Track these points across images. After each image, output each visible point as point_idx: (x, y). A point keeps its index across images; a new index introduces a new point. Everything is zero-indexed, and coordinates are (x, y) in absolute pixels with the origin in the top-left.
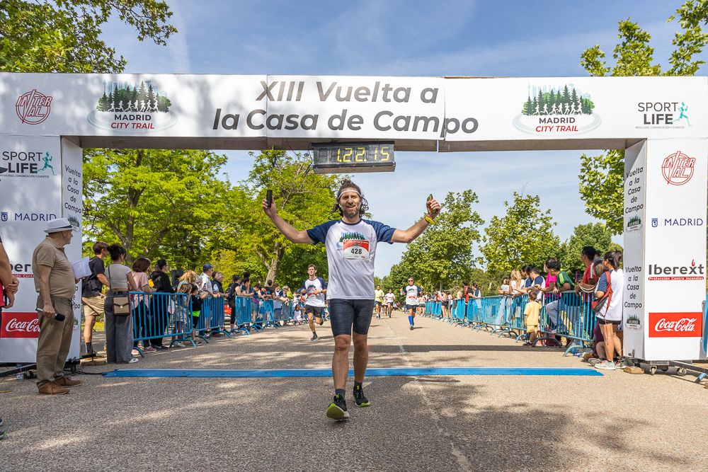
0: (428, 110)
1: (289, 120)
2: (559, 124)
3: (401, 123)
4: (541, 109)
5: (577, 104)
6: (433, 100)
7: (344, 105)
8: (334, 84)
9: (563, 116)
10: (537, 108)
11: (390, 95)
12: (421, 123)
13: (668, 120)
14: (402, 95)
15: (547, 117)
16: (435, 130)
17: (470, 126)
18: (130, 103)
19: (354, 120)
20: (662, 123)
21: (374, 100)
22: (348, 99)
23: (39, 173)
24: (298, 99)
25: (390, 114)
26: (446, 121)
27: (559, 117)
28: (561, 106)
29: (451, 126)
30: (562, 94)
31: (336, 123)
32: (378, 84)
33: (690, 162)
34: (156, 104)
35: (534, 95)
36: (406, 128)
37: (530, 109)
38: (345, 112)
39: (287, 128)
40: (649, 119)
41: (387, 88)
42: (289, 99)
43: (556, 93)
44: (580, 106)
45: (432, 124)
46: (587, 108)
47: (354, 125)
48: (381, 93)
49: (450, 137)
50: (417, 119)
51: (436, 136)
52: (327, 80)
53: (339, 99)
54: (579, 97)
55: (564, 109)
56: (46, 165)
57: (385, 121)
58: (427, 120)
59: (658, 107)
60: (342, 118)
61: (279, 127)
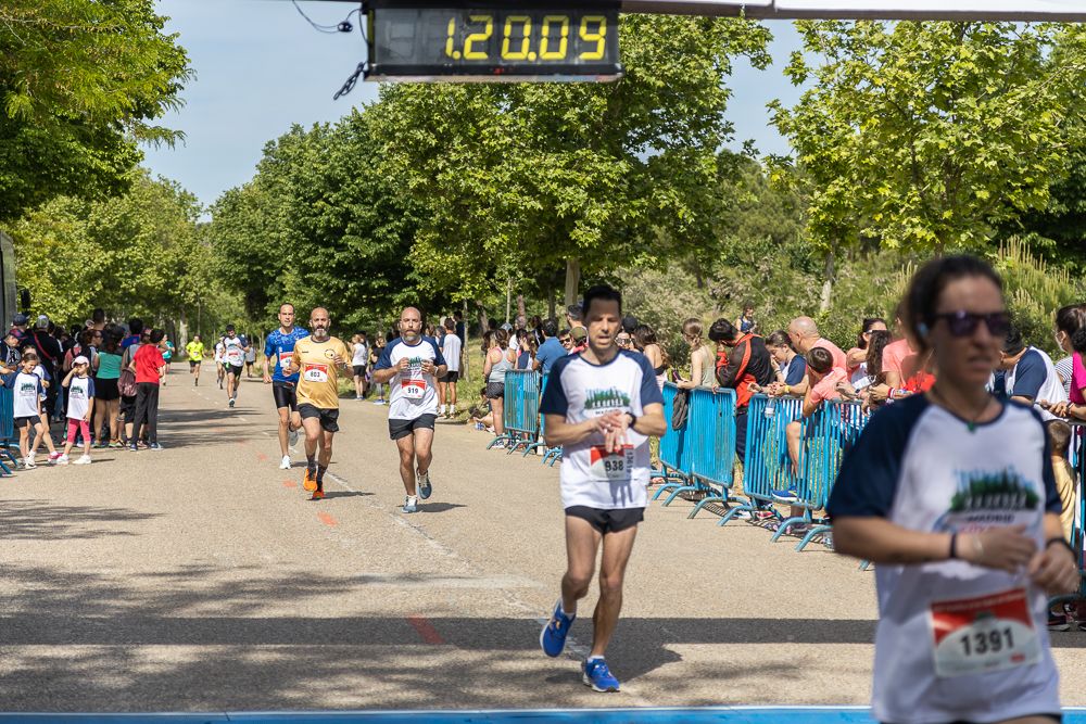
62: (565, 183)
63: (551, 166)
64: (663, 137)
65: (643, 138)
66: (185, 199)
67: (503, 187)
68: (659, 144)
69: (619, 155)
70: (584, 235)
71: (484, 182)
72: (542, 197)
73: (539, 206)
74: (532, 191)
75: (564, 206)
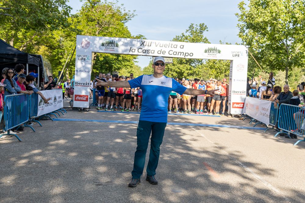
0: (182, 50)
1: (148, 51)
2: (213, 55)
3: (175, 53)
4: (209, 52)
5: (217, 51)
6: (183, 48)
7: (161, 48)
8: (159, 43)
9: (213, 53)
10: (208, 51)
11: (173, 46)
12: (180, 53)
13: (238, 56)
14: (175, 46)
15: (210, 54)
16: (183, 55)
17: (191, 55)
18: (109, 45)
19: (164, 52)
20: (237, 56)
21: (169, 47)
22: (162, 47)
23: (86, 61)
24: (150, 46)
25: (172, 51)
26: (186, 53)
27: (213, 54)
28: (213, 51)
29: (187, 54)
30: (214, 48)
31: (159, 52)
32: (170, 43)
33: (243, 66)
34: (115, 45)
35: (207, 48)
36: (176, 55)
37: (206, 52)
38: (161, 50)
39: (147, 53)
40: (234, 55)
41: (172, 45)
42: (148, 46)
43: (212, 48)
44: (218, 51)
45: (182, 54)
46: (219, 52)
47: (163, 53)
48: (170, 46)
49: (186, 57)
50: (179, 52)
51: (183, 57)
52: (157, 42)
53: (160, 47)
54: (217, 49)
55: (214, 52)
56: (88, 59)
57: (171, 53)
58: (181, 53)
59: (236, 53)
60: (161, 51)
61: (145, 52)
62: (183, 68)
63: (181, 66)
64: (196, 63)
65: (193, 63)
66: (140, 67)
67: (176, 68)
68: (195, 64)
69: (190, 65)
70: (185, 74)
71: (174, 68)
72: (180, 70)
73: (179, 70)
74: (179, 69)
75: (183, 71)
